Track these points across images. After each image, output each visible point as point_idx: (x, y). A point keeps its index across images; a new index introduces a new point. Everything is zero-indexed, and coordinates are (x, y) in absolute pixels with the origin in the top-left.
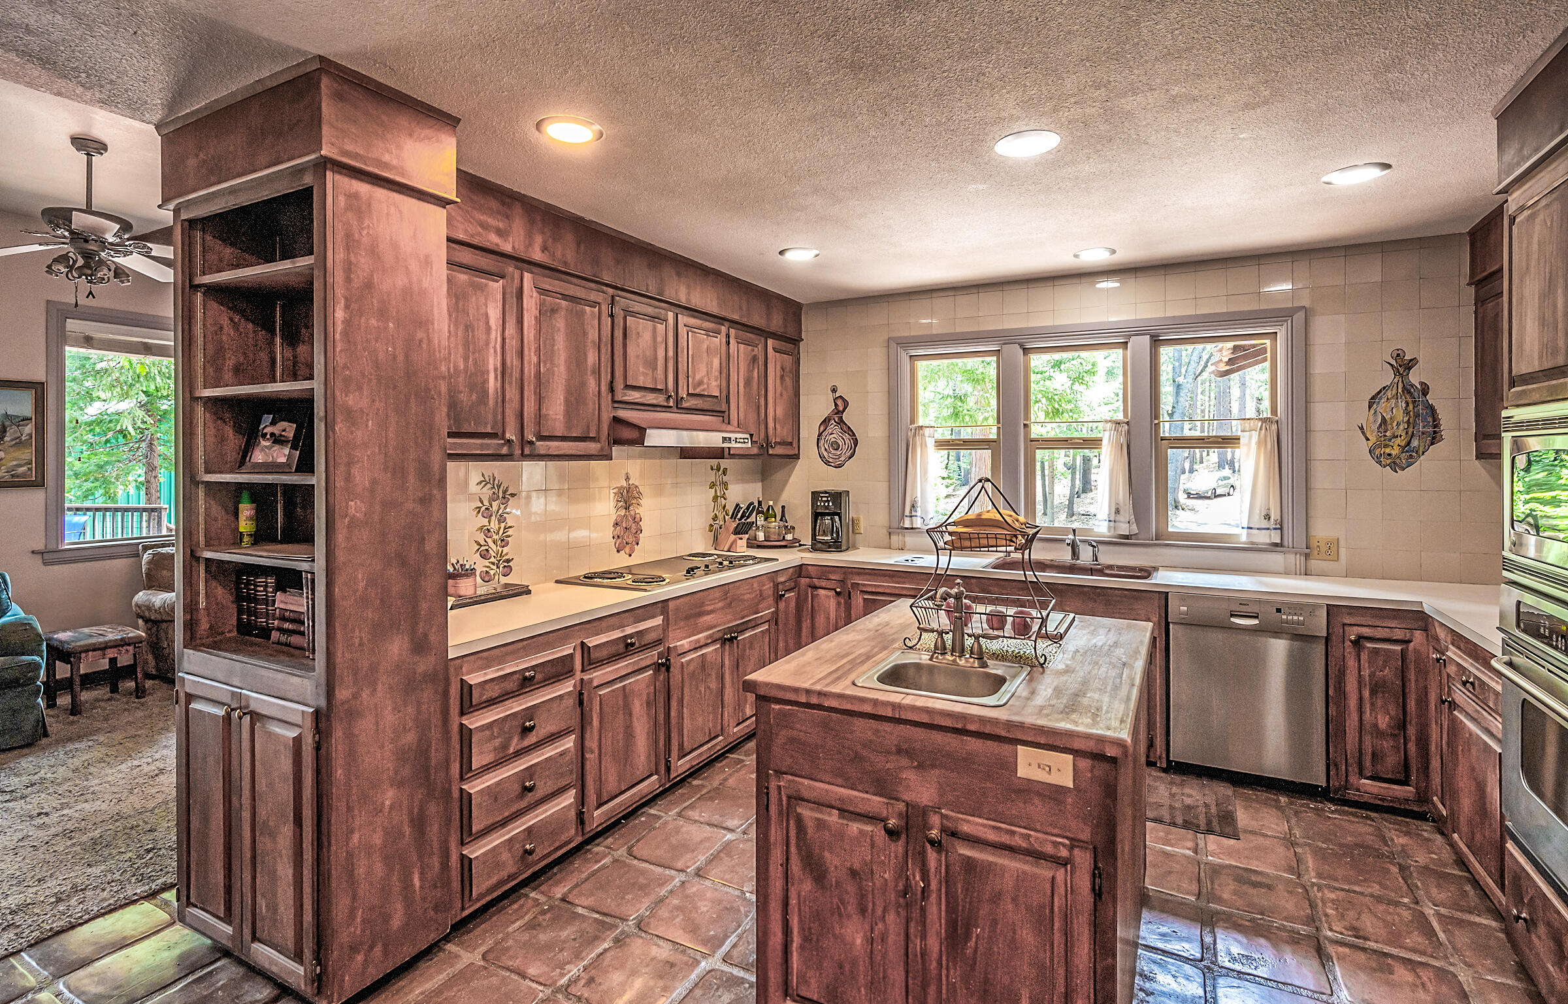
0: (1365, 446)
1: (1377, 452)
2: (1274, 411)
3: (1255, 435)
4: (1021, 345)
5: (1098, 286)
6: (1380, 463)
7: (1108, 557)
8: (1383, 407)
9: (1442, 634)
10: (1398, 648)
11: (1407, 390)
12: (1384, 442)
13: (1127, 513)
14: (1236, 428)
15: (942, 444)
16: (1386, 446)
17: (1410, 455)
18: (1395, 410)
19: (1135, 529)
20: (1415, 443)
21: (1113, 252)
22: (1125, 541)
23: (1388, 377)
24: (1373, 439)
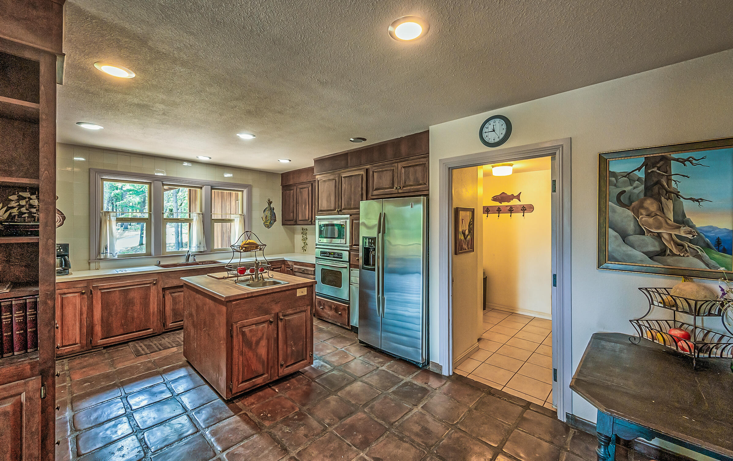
0: (263, 222)
1: (265, 224)
2: (243, 212)
3: (238, 219)
4: (162, 182)
5: (184, 164)
6: (265, 226)
7: (198, 259)
8: (266, 212)
9: (289, 263)
10: (280, 269)
11: (271, 208)
12: (266, 222)
13: (203, 243)
14: (232, 217)
15: (118, 220)
16: (267, 222)
17: (271, 224)
18: (268, 213)
19: (206, 249)
20: (272, 222)
21: (210, 158)
22: (201, 253)
23: (267, 205)
24: (264, 220)
